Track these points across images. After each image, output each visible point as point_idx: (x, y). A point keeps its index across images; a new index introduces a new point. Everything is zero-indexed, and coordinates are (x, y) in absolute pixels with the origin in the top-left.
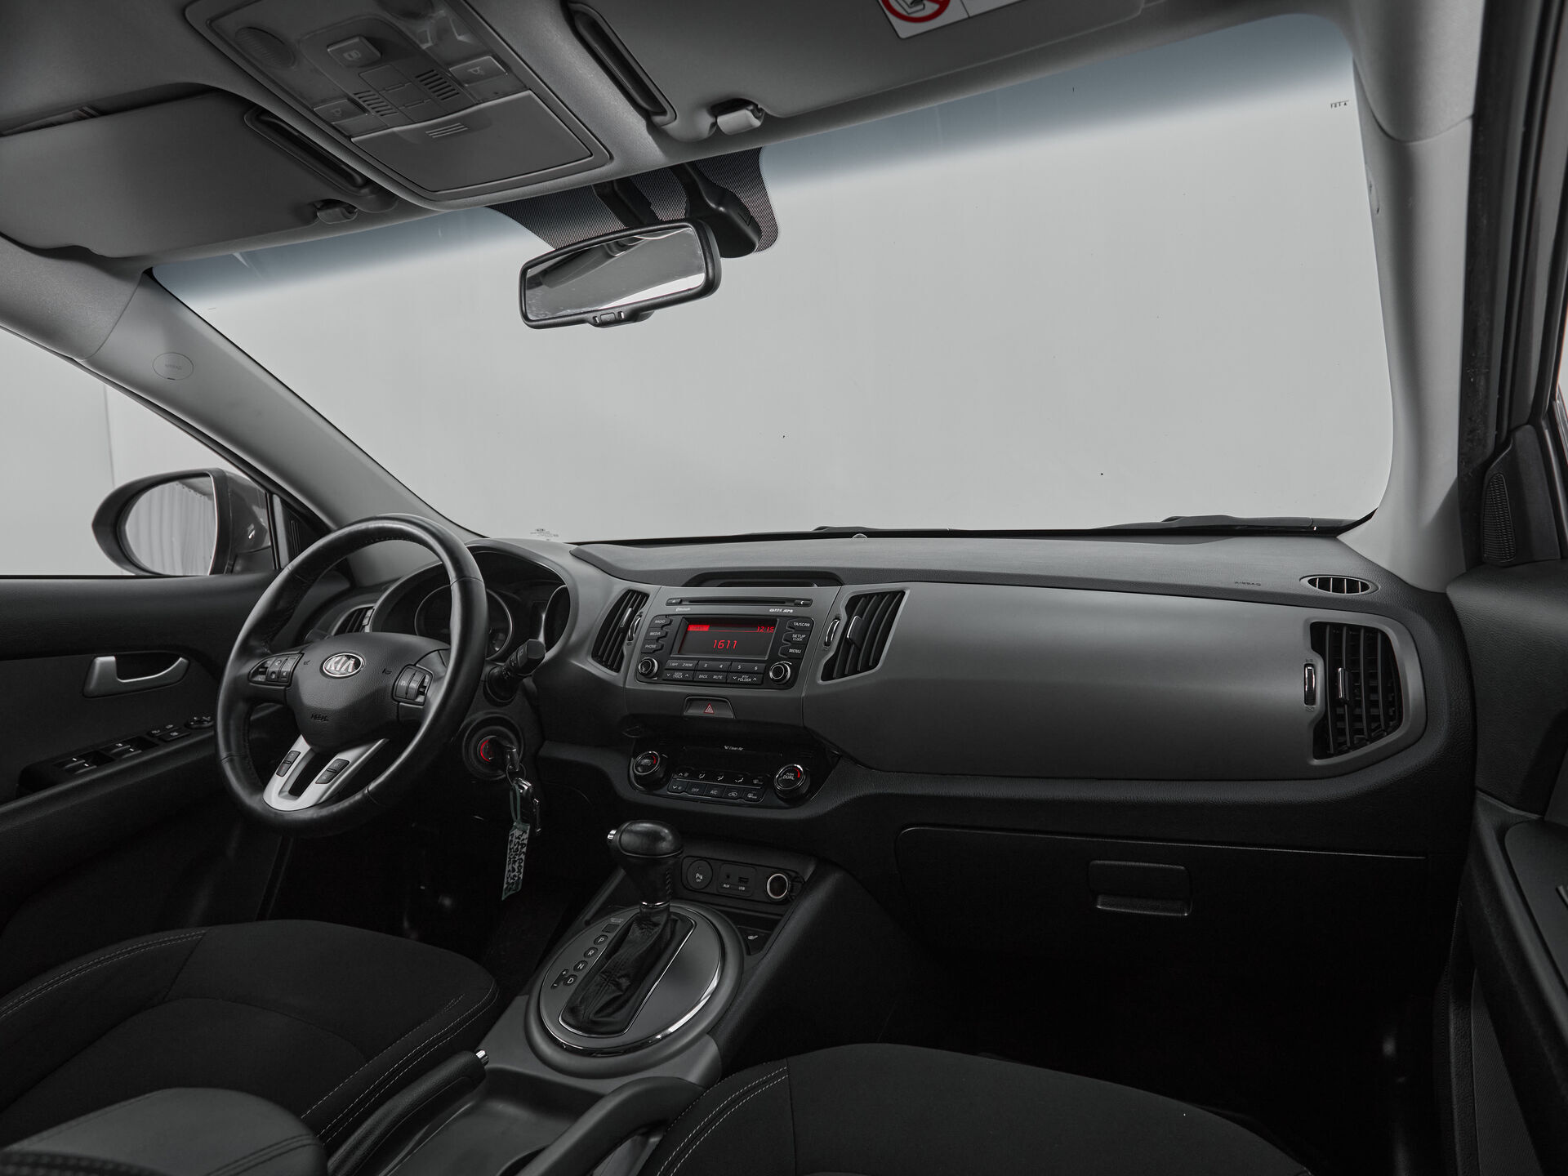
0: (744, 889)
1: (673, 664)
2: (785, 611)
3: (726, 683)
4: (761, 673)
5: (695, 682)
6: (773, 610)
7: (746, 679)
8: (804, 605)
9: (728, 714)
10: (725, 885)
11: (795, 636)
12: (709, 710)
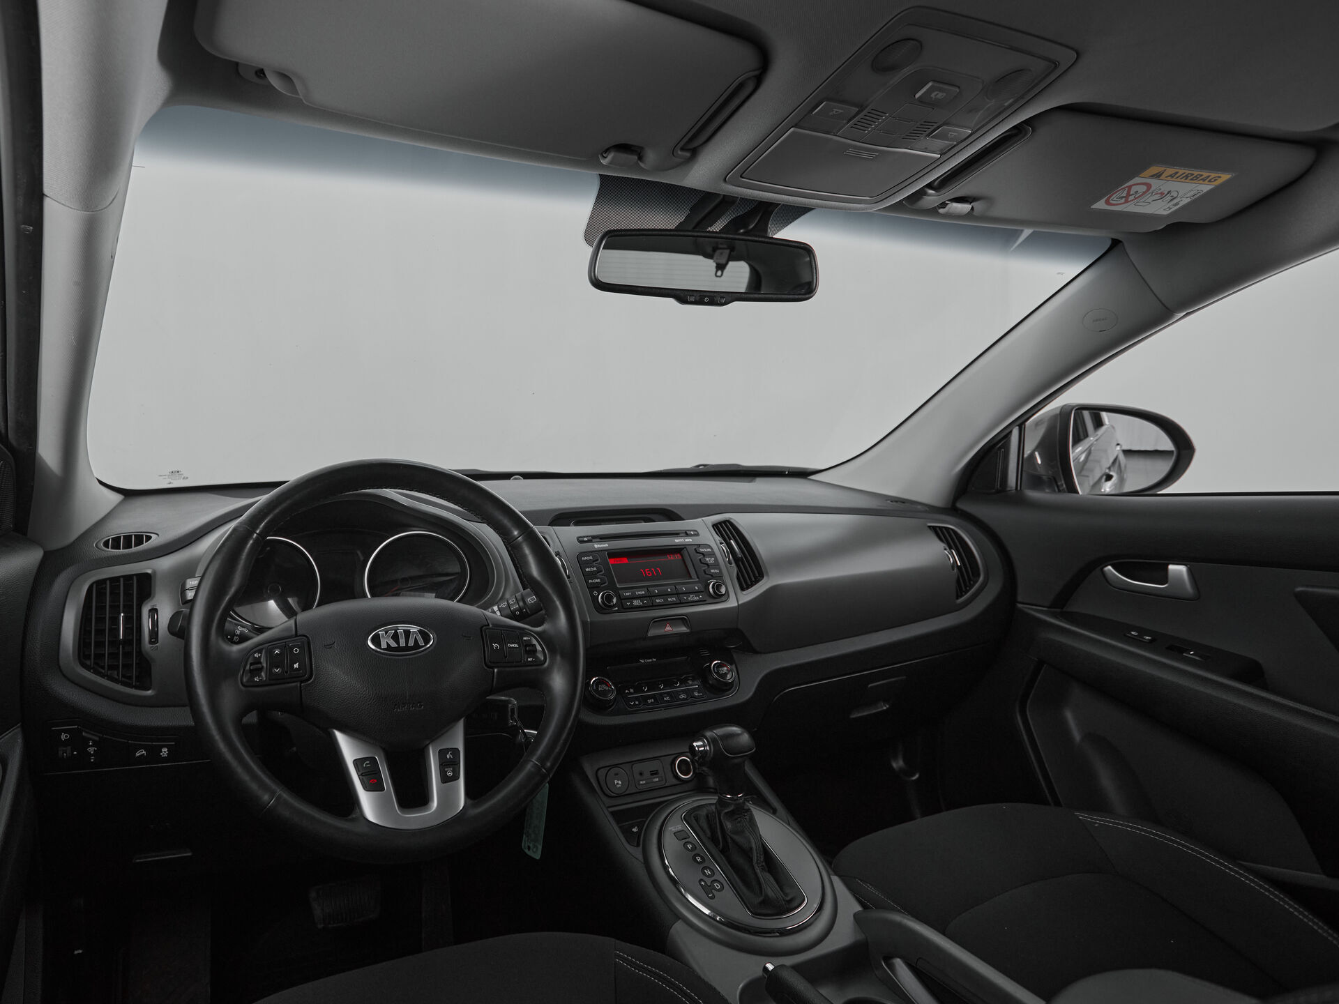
0: (657, 779)
1: (628, 594)
2: (686, 540)
3: (681, 603)
4: (702, 592)
5: (655, 606)
6: (678, 541)
7: (693, 598)
8: (694, 535)
9: (684, 629)
10: (641, 782)
11: (707, 559)
12: (668, 629)
